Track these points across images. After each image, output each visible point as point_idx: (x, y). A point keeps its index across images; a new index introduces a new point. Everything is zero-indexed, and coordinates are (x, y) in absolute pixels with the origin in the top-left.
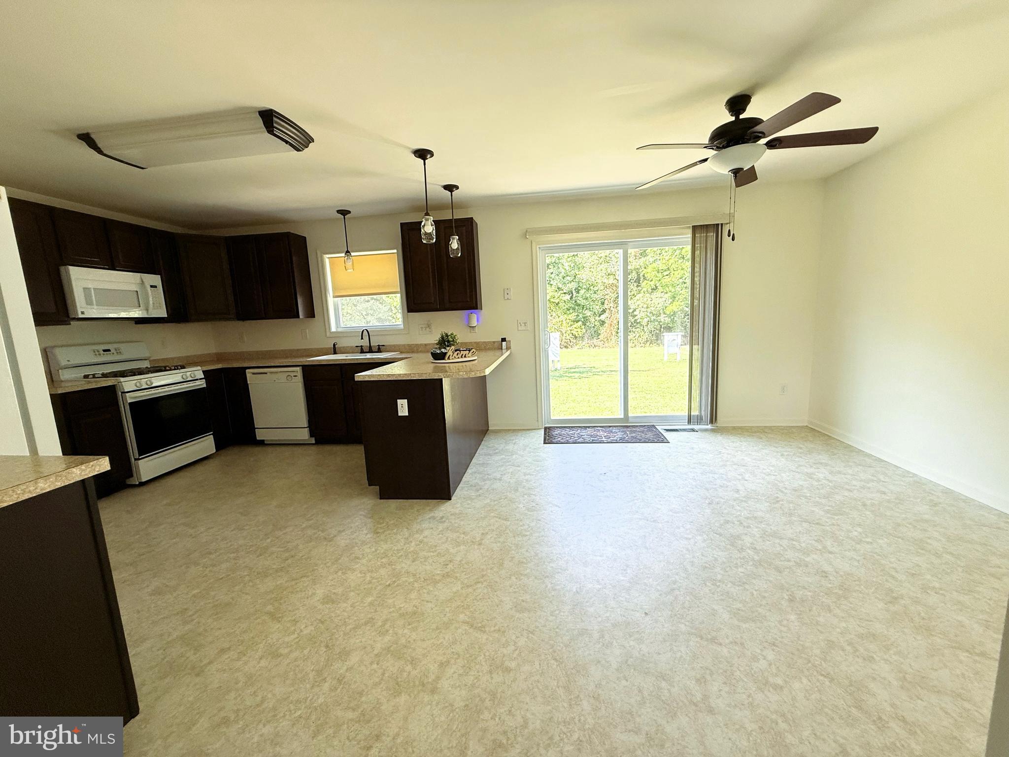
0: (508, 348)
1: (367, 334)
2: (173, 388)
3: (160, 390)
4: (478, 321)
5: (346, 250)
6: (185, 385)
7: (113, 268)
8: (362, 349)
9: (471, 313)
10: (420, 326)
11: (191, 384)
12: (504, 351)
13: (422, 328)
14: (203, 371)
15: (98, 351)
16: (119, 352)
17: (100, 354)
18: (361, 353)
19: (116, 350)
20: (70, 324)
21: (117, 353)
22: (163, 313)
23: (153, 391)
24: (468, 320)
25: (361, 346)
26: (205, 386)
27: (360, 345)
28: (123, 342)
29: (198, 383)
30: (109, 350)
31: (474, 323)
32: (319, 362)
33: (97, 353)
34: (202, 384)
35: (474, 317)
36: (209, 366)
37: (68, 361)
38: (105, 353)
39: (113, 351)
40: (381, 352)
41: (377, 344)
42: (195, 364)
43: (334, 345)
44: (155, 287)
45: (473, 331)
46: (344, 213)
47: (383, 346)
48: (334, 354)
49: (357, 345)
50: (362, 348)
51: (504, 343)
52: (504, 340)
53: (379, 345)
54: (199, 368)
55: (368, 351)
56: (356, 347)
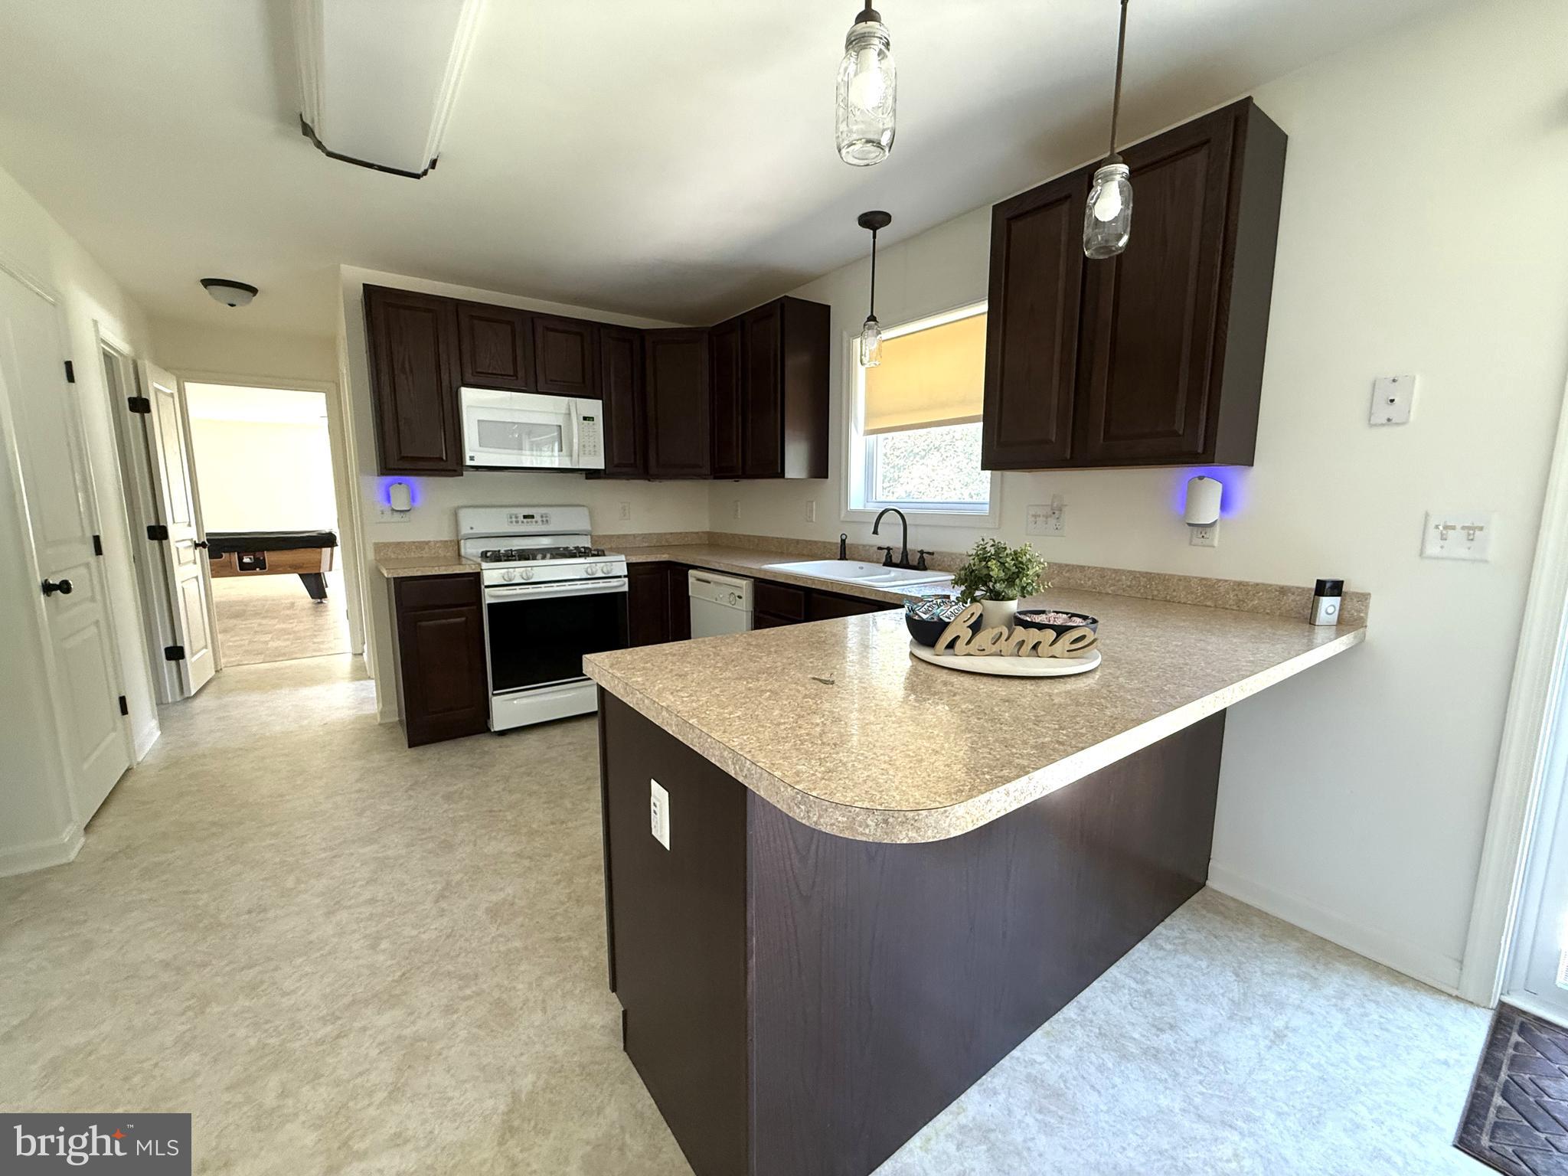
0: (1345, 623)
1: (901, 522)
2: (567, 587)
3: (543, 588)
4: (1225, 504)
5: (869, 314)
6: (590, 585)
7: (537, 391)
8: (889, 557)
9: (1201, 478)
10: (1032, 512)
11: (601, 584)
12: (1320, 634)
13: (1035, 516)
14: (628, 565)
15: (516, 517)
16: (545, 520)
17: (517, 522)
18: (885, 565)
19: (542, 517)
20: (462, 475)
21: (543, 521)
22: (599, 463)
23: (531, 589)
24: (1187, 500)
25: (889, 549)
26: (626, 589)
27: (886, 545)
28: (551, 506)
29: (614, 583)
30: (532, 517)
31: (1208, 509)
32: (775, 576)
33: (514, 519)
34: (622, 586)
35: (1212, 491)
36: (644, 557)
37: (472, 528)
38: (525, 520)
39: (537, 518)
40: (925, 569)
41: (919, 549)
42: (618, 551)
44: (592, 419)
45: (1200, 541)
46: (873, 221)
47: (930, 553)
48: (841, 559)
49: (880, 545)
50: (889, 553)
51: (1329, 605)
52: (1335, 588)
53: (922, 552)
54: (623, 557)
55: (899, 562)
56: (880, 548)
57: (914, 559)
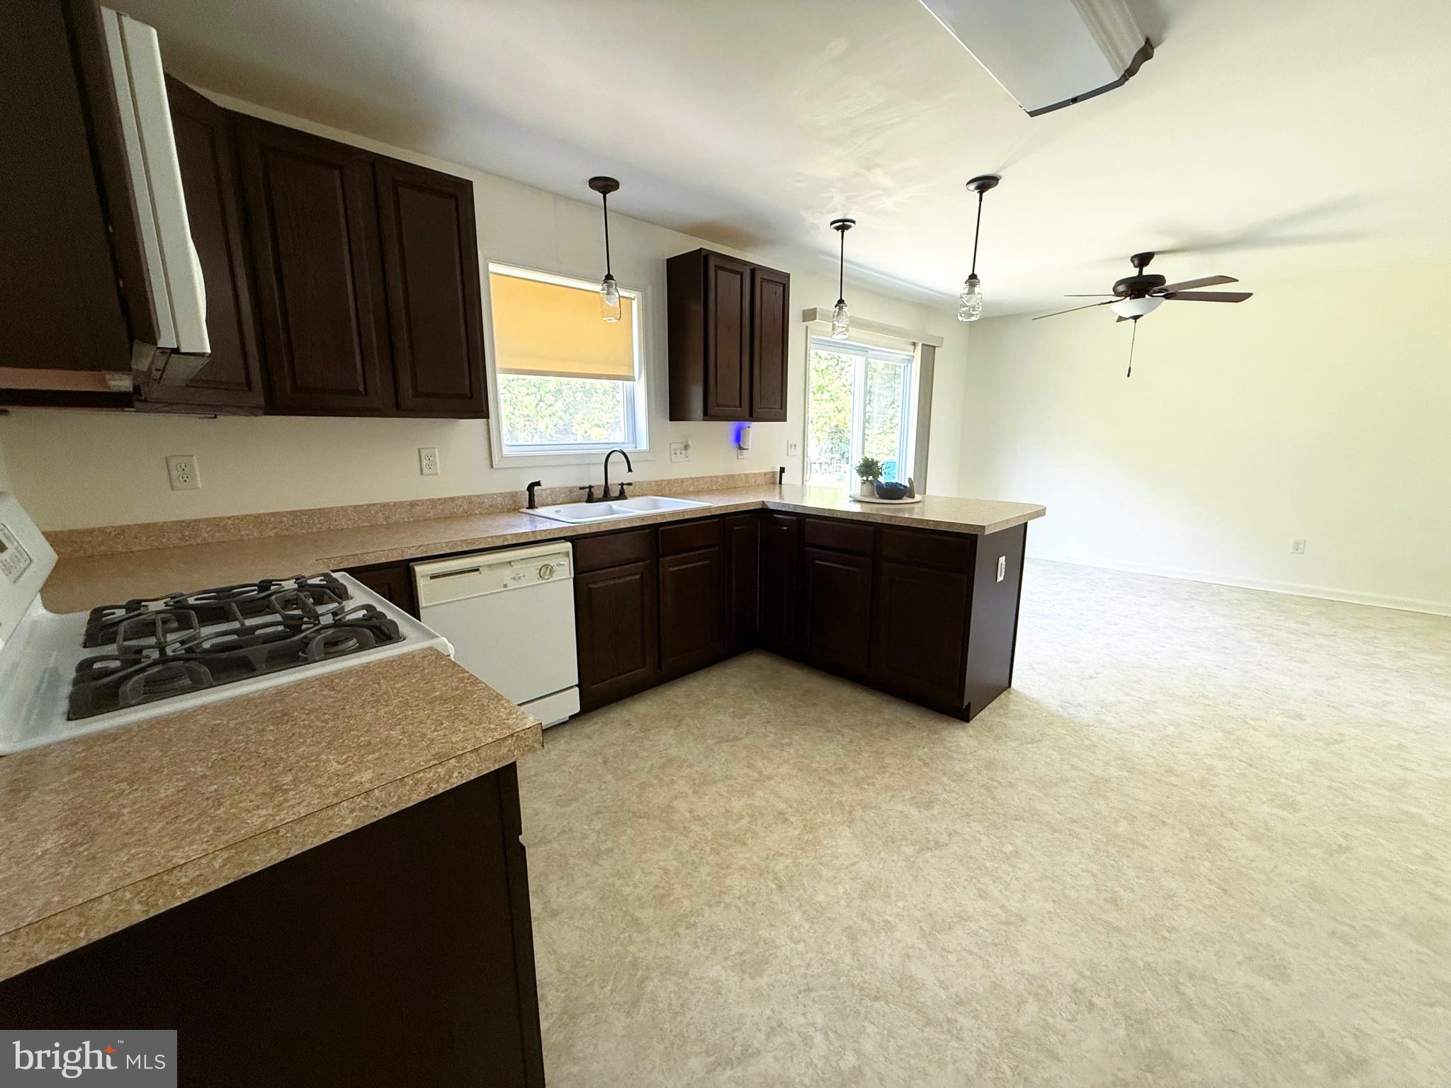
5: (607, 273)
8: (589, 494)
10: (673, 447)
13: (675, 450)
18: (587, 502)
25: (590, 487)
27: (587, 485)
41: (620, 482)
43: (531, 488)
45: (741, 456)
47: (630, 484)
49: (582, 486)
50: (590, 491)
55: (601, 496)
56: (581, 488)
57: (615, 492)
